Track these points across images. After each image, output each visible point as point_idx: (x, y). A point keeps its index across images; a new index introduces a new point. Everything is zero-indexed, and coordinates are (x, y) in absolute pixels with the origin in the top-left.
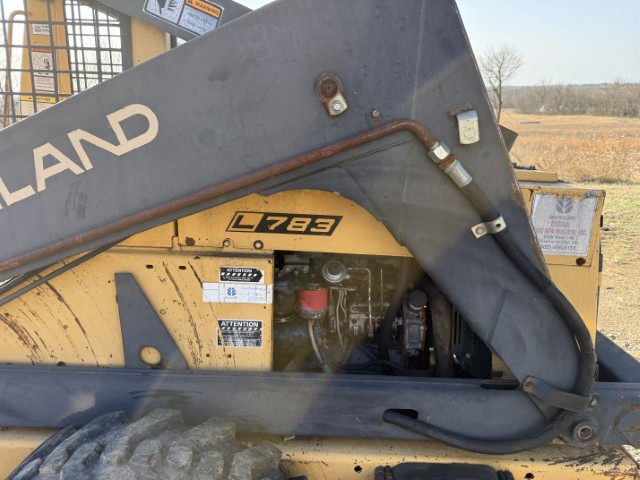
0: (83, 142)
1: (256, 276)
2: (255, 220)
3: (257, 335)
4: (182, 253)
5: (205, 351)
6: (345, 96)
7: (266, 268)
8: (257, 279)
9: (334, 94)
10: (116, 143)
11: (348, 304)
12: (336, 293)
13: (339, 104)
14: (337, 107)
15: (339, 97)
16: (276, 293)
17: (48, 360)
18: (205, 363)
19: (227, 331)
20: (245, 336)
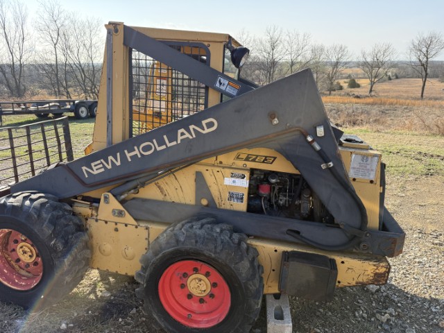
0: (194, 129)
1: (243, 177)
2: (244, 156)
3: (242, 198)
4: (218, 166)
5: (223, 202)
6: (278, 119)
7: (247, 174)
8: (243, 178)
9: (274, 118)
10: (204, 130)
11: (279, 193)
12: (274, 188)
13: (276, 121)
14: (275, 122)
15: (276, 119)
16: (250, 185)
17: (169, 200)
18: (223, 207)
19: (231, 196)
20: (237, 198)
